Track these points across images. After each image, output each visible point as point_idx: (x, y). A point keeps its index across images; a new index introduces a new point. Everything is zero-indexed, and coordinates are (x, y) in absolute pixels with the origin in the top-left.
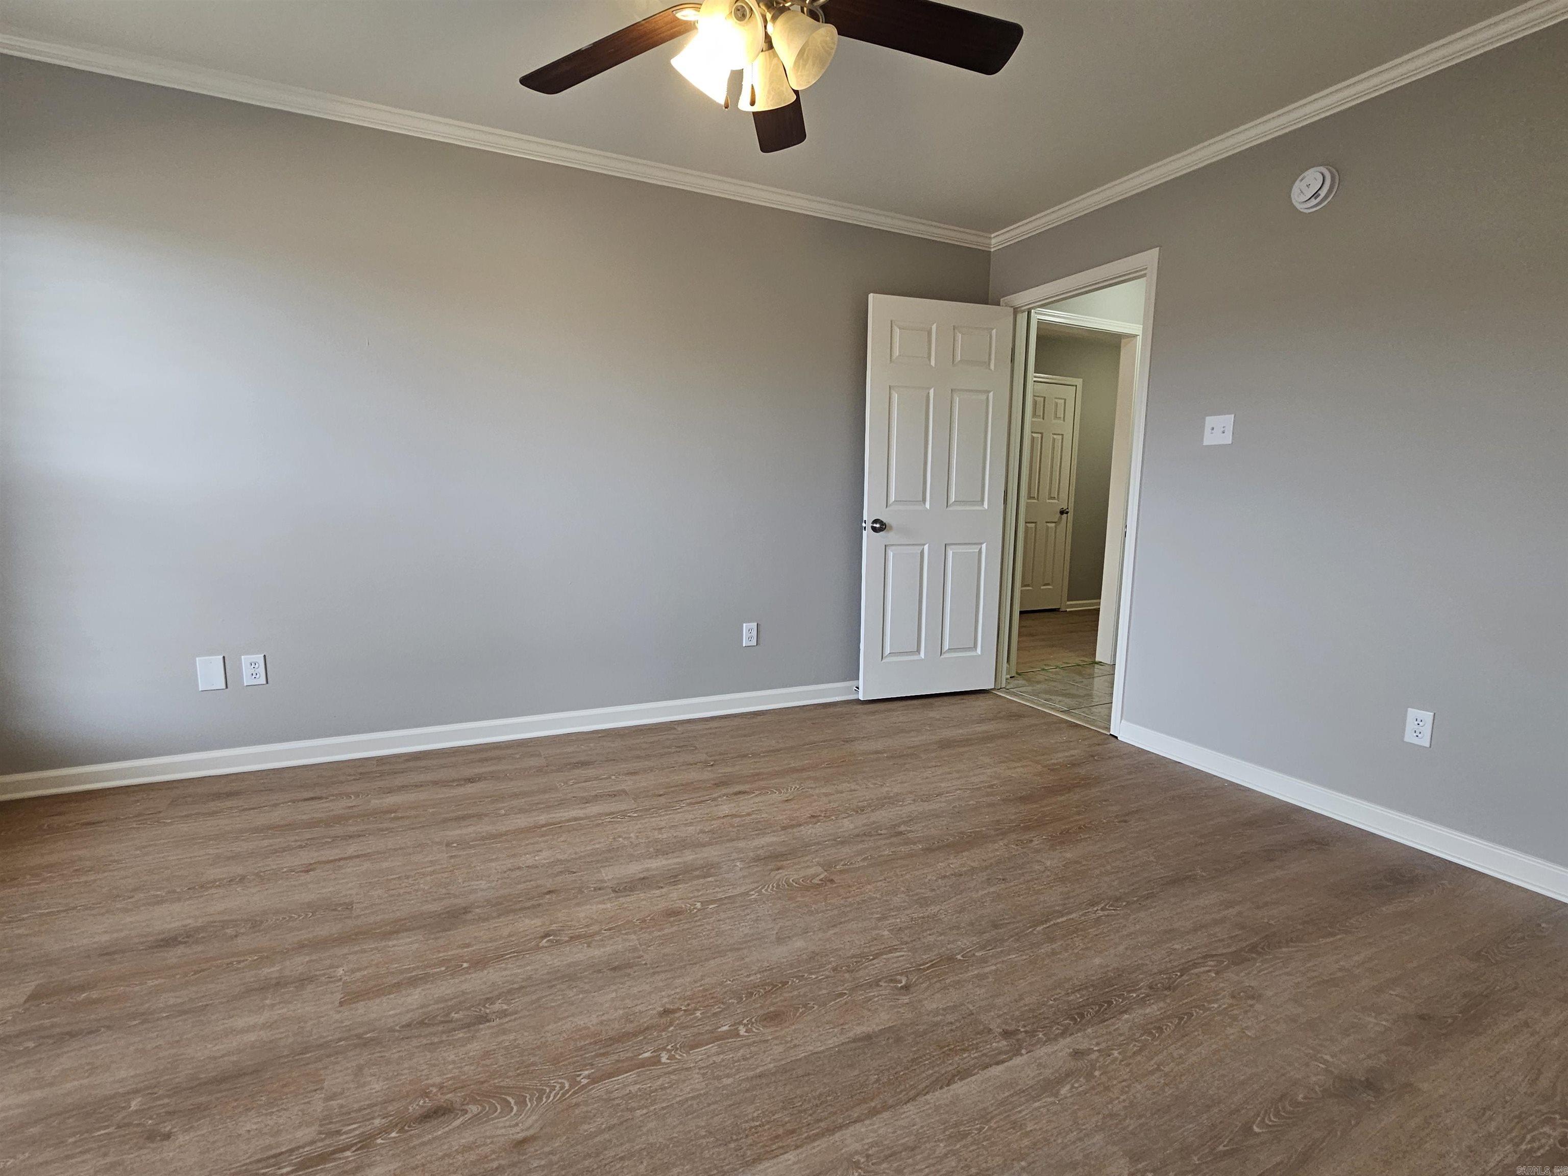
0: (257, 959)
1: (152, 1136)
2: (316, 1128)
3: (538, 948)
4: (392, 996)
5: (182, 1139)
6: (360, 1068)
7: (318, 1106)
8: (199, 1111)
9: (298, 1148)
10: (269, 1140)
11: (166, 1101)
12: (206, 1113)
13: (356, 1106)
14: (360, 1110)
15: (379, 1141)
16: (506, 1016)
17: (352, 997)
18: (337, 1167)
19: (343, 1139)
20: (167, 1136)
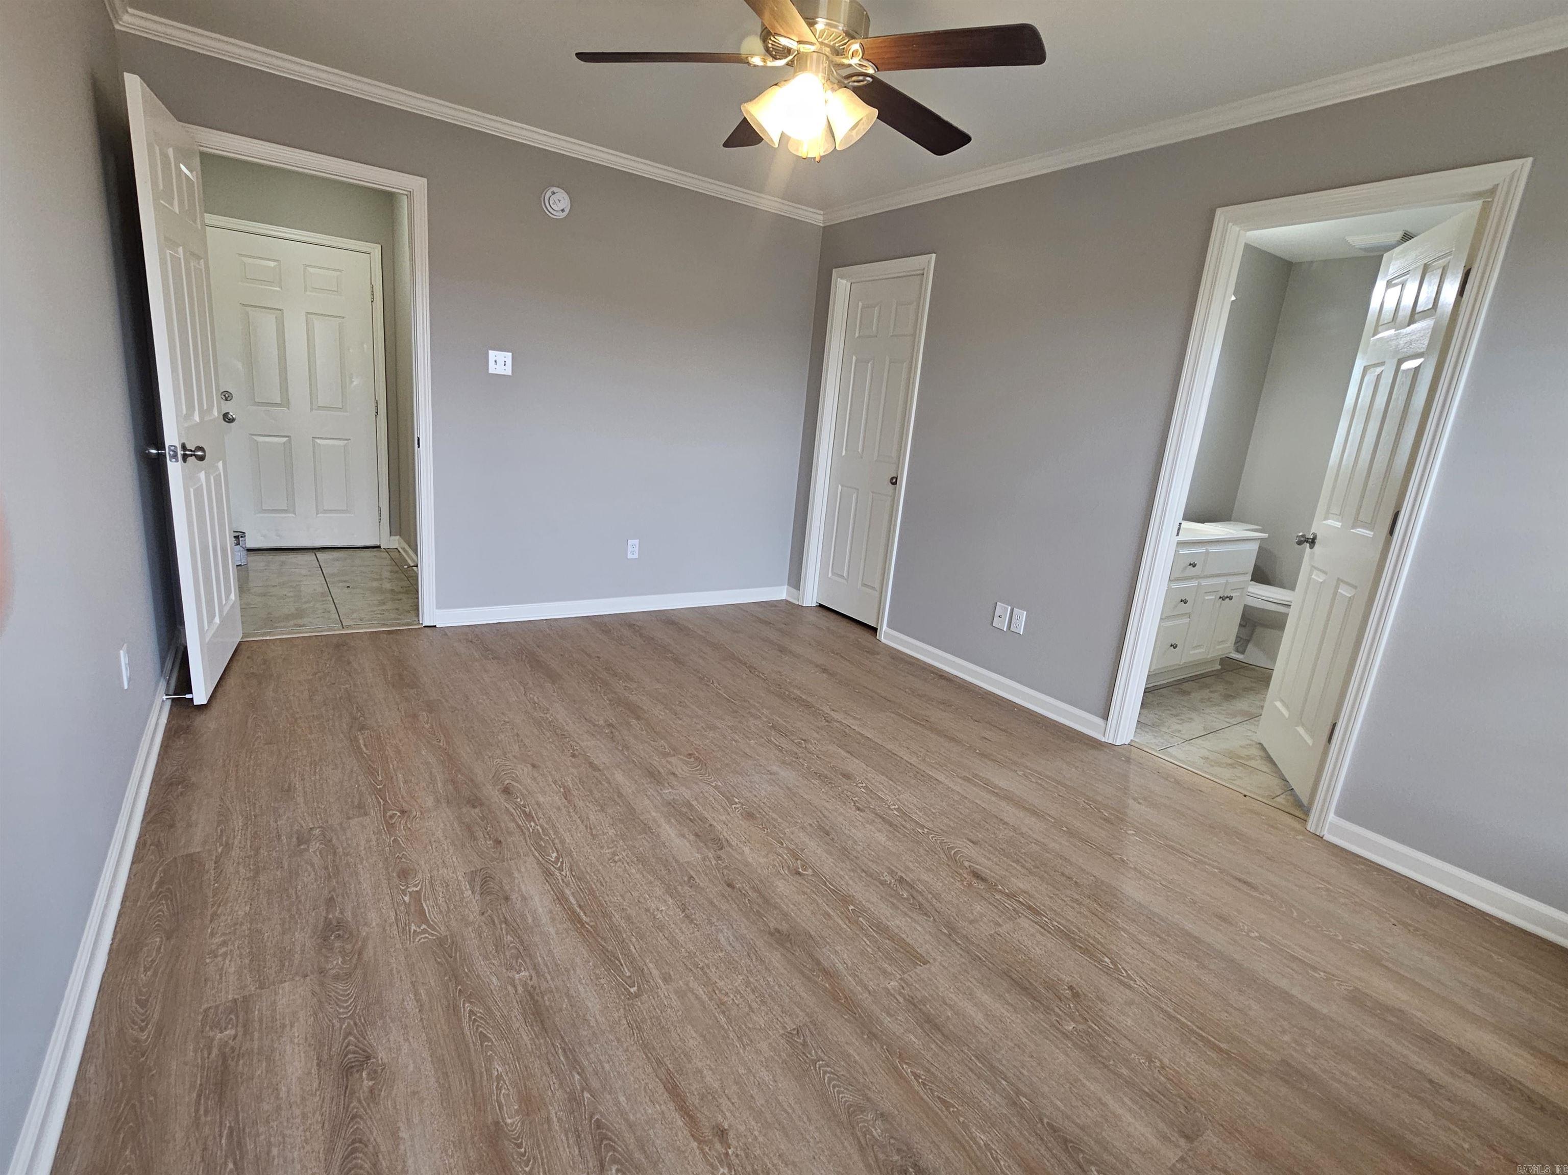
0: (906, 1063)
1: (1076, 995)
2: (1018, 920)
3: (815, 874)
4: (904, 936)
5: (1067, 979)
6: (971, 922)
7: (1007, 926)
8: (1051, 986)
9: (1033, 921)
10: (1038, 936)
11: (1057, 1010)
12: (1047, 980)
13: (995, 911)
14: (997, 907)
15: (1007, 891)
16: (893, 871)
17: (918, 959)
18: (1030, 900)
19: (1016, 905)
20: (1071, 988)
